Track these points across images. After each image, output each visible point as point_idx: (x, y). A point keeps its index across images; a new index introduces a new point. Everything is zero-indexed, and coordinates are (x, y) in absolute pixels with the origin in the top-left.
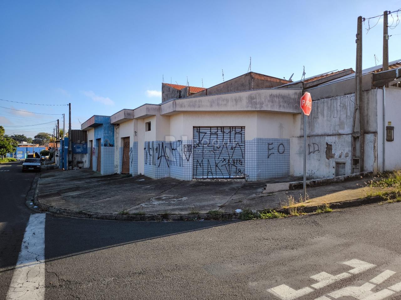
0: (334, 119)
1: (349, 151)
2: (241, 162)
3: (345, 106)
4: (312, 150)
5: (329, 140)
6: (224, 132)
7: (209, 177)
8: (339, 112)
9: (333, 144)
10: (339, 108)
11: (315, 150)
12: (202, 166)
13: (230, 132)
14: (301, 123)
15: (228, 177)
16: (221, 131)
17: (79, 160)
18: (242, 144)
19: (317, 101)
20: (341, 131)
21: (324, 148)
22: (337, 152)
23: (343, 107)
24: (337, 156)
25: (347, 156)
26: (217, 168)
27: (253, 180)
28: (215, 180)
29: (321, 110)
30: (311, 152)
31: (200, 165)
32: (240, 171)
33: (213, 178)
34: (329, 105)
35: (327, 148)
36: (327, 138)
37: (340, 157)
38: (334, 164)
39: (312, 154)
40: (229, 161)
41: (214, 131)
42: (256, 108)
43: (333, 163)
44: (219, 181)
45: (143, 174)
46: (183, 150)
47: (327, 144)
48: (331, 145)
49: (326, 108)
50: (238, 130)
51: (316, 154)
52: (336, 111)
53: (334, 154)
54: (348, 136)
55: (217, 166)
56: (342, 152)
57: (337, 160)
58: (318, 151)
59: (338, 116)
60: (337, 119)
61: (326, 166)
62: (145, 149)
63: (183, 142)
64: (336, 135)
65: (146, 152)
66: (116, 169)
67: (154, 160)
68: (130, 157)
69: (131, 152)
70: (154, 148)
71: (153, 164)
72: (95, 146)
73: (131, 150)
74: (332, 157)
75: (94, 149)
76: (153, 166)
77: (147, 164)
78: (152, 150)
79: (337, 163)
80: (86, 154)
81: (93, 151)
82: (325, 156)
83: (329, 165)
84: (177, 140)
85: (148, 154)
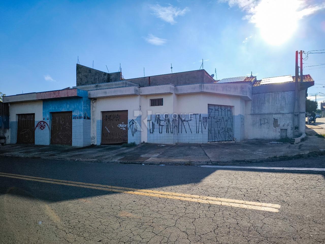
0: (277, 105)
1: (290, 122)
2: (231, 130)
3: (285, 98)
4: (262, 122)
5: (276, 116)
6: (222, 109)
7: (216, 140)
8: (280, 101)
9: (278, 119)
10: (280, 99)
11: (265, 122)
12: (211, 133)
13: (225, 109)
14: (252, 106)
15: (225, 140)
16: (220, 108)
17: (2, 135)
18: (231, 118)
19: (264, 94)
20: (282, 112)
21: (272, 122)
22: (281, 123)
23: (283, 98)
24: (281, 125)
25: (288, 126)
26: (219, 134)
27: (238, 142)
28: (220, 142)
29: (267, 99)
30: (262, 124)
31: (210, 132)
32: (231, 136)
33: (218, 141)
34: (273, 96)
35: (274, 121)
36: (274, 115)
37: (283, 126)
38: (279, 130)
39: (263, 125)
40: (225, 129)
41: (217, 108)
42: (244, 95)
43: (278, 129)
44: (222, 143)
45: (146, 142)
46: (202, 121)
47: (274, 119)
48: (277, 120)
49: (271, 98)
50: (229, 109)
51: (266, 125)
52: (278, 101)
53: (280, 125)
54: (289, 114)
55: (219, 133)
56: (285, 123)
57: (281, 128)
58: (268, 123)
59: (280, 103)
61: (274, 131)
62: (148, 121)
63: (201, 115)
64: (280, 114)
65: (151, 123)
66: (93, 140)
67: (169, 129)
68: (130, 127)
69: (131, 123)
70: (169, 119)
71: (168, 133)
72: (48, 119)
73: (132, 122)
74: (278, 126)
75: (41, 123)
76: (168, 134)
77: (153, 133)
78: (165, 121)
79: (281, 130)
80: (8, 128)
81: (40, 125)
82: (272, 125)
83: (276, 131)
84: (192, 114)
85: (155, 125)
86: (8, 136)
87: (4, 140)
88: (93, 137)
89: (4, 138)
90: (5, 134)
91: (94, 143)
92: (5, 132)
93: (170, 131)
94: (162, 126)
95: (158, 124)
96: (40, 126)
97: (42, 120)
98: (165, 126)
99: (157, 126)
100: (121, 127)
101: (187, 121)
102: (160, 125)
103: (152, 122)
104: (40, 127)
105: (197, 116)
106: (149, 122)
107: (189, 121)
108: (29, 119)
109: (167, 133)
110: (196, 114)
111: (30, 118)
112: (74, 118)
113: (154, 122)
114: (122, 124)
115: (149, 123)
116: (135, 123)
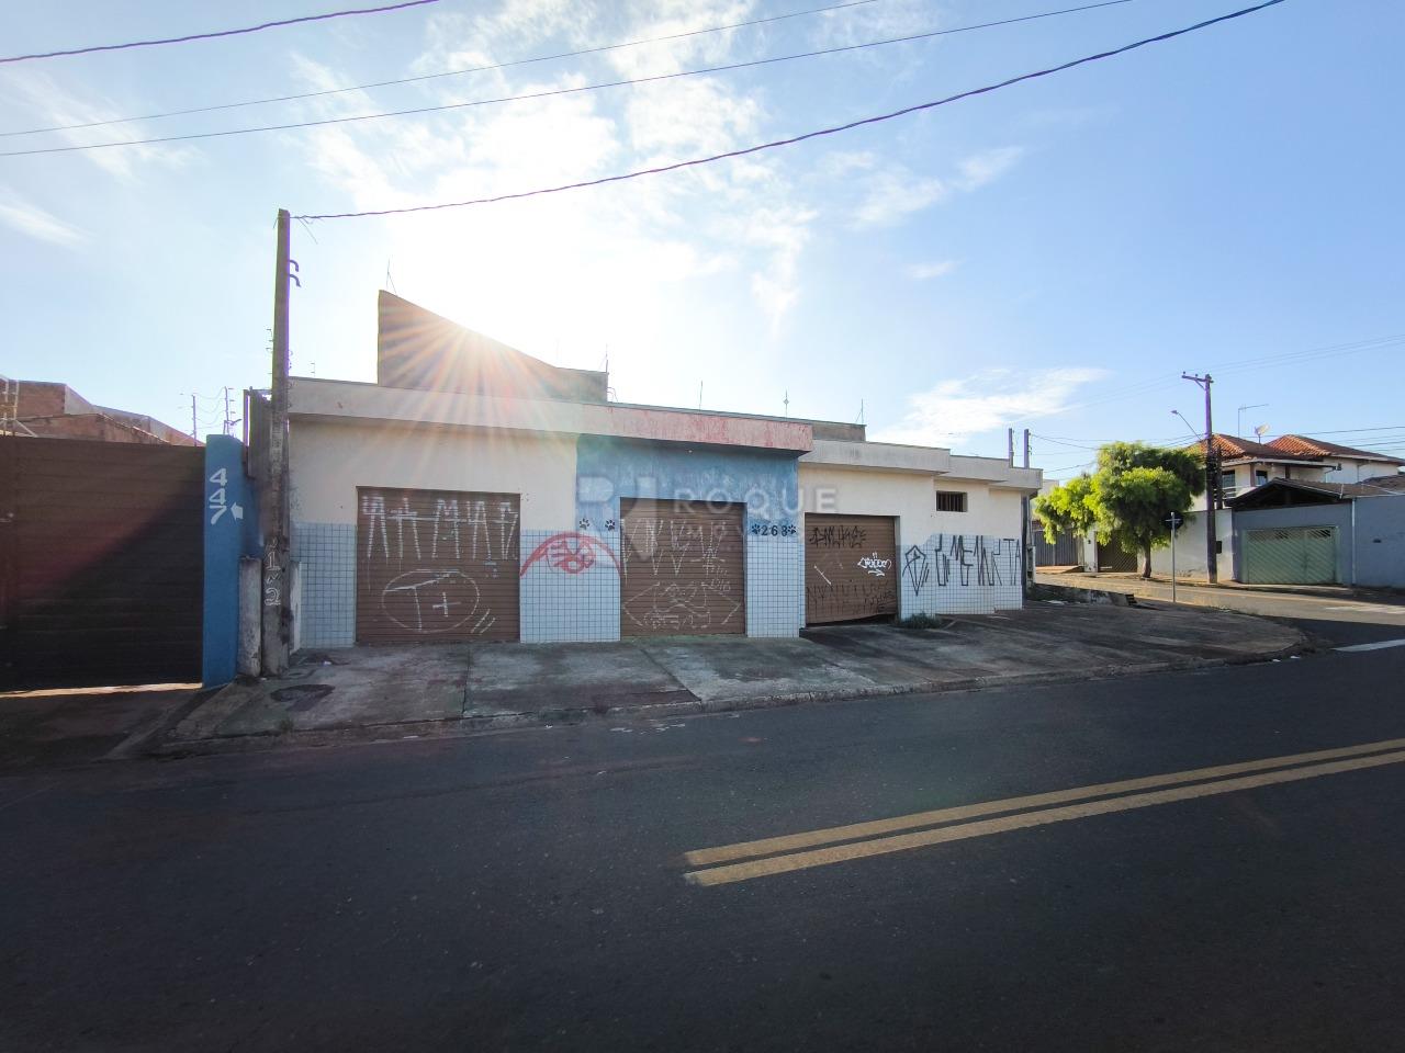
65: (941, 558)
67: (986, 575)
68: (907, 570)
69: (911, 557)
70: (985, 550)
71: (983, 584)
72: (611, 528)
73: (910, 552)
75: (568, 540)
76: (982, 587)
77: (945, 585)
78: (974, 555)
81: (555, 552)
84: (1002, 538)
85: (951, 562)
93: (986, 579)
94: (969, 565)
95: (959, 562)
96: (554, 556)
97: (570, 527)
98: (976, 566)
99: (955, 565)
100: (869, 568)
102: (962, 562)
103: (943, 555)
104: (562, 558)
108: (451, 516)
109: (979, 584)
112: (755, 532)
113: (948, 554)
114: (872, 558)
116: (922, 557)
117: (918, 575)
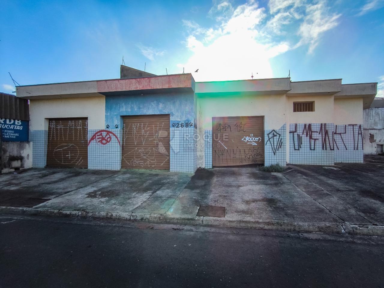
0: (371, 120)
5: (372, 132)
8: (374, 117)
9: (374, 134)
10: (374, 114)
17: (15, 153)
20: (375, 127)
21: (368, 137)
22: (378, 138)
23: (377, 114)
24: (377, 140)
35: (370, 137)
36: (369, 131)
37: (380, 141)
38: (376, 146)
43: (374, 145)
45: (288, 162)
47: (370, 134)
48: (373, 135)
52: (372, 116)
56: (381, 139)
57: (377, 143)
59: (374, 119)
60: (373, 121)
61: (370, 147)
62: (290, 132)
63: (362, 125)
64: (375, 129)
65: (296, 136)
66: (199, 161)
67: (328, 144)
69: (271, 136)
70: (327, 131)
71: (326, 149)
72: (117, 127)
73: (272, 133)
74: (374, 142)
75: (102, 133)
76: (325, 151)
77: (299, 150)
78: (319, 134)
79: (378, 145)
80: (28, 141)
81: (98, 137)
82: (369, 141)
83: (372, 146)
84: (347, 124)
85: (303, 138)
86: (28, 155)
87: (19, 161)
88: (200, 157)
89: (21, 158)
90: (22, 152)
91: (202, 165)
92: (22, 148)
93: (328, 147)
94: (315, 139)
95: (308, 138)
96: (98, 138)
97: (104, 128)
98: (320, 140)
99: (305, 139)
100: (248, 141)
101: (340, 134)
102: (311, 137)
103: (298, 134)
104: (100, 139)
105: (354, 128)
106: (292, 134)
107: (341, 134)
108: (72, 126)
109: (323, 149)
110: (353, 125)
111: (75, 126)
113: (301, 134)
114: (249, 136)
115: (292, 136)
116: (278, 135)
117: (275, 145)
